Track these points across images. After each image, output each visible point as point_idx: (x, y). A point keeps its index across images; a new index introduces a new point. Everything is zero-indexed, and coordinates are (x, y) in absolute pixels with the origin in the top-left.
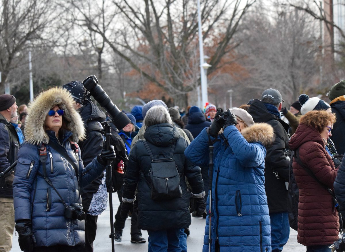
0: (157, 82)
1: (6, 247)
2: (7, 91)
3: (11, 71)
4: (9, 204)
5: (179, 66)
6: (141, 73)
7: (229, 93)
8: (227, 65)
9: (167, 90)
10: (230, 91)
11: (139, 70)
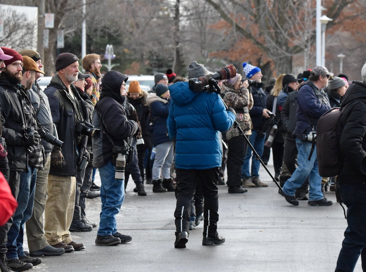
0: (255, 40)
1: (53, 233)
2: (60, 41)
3: (67, 14)
4: (59, 182)
5: (287, 18)
6: (234, 26)
7: (339, 58)
8: (348, 21)
9: (267, 50)
10: (341, 56)
11: (231, 22)
